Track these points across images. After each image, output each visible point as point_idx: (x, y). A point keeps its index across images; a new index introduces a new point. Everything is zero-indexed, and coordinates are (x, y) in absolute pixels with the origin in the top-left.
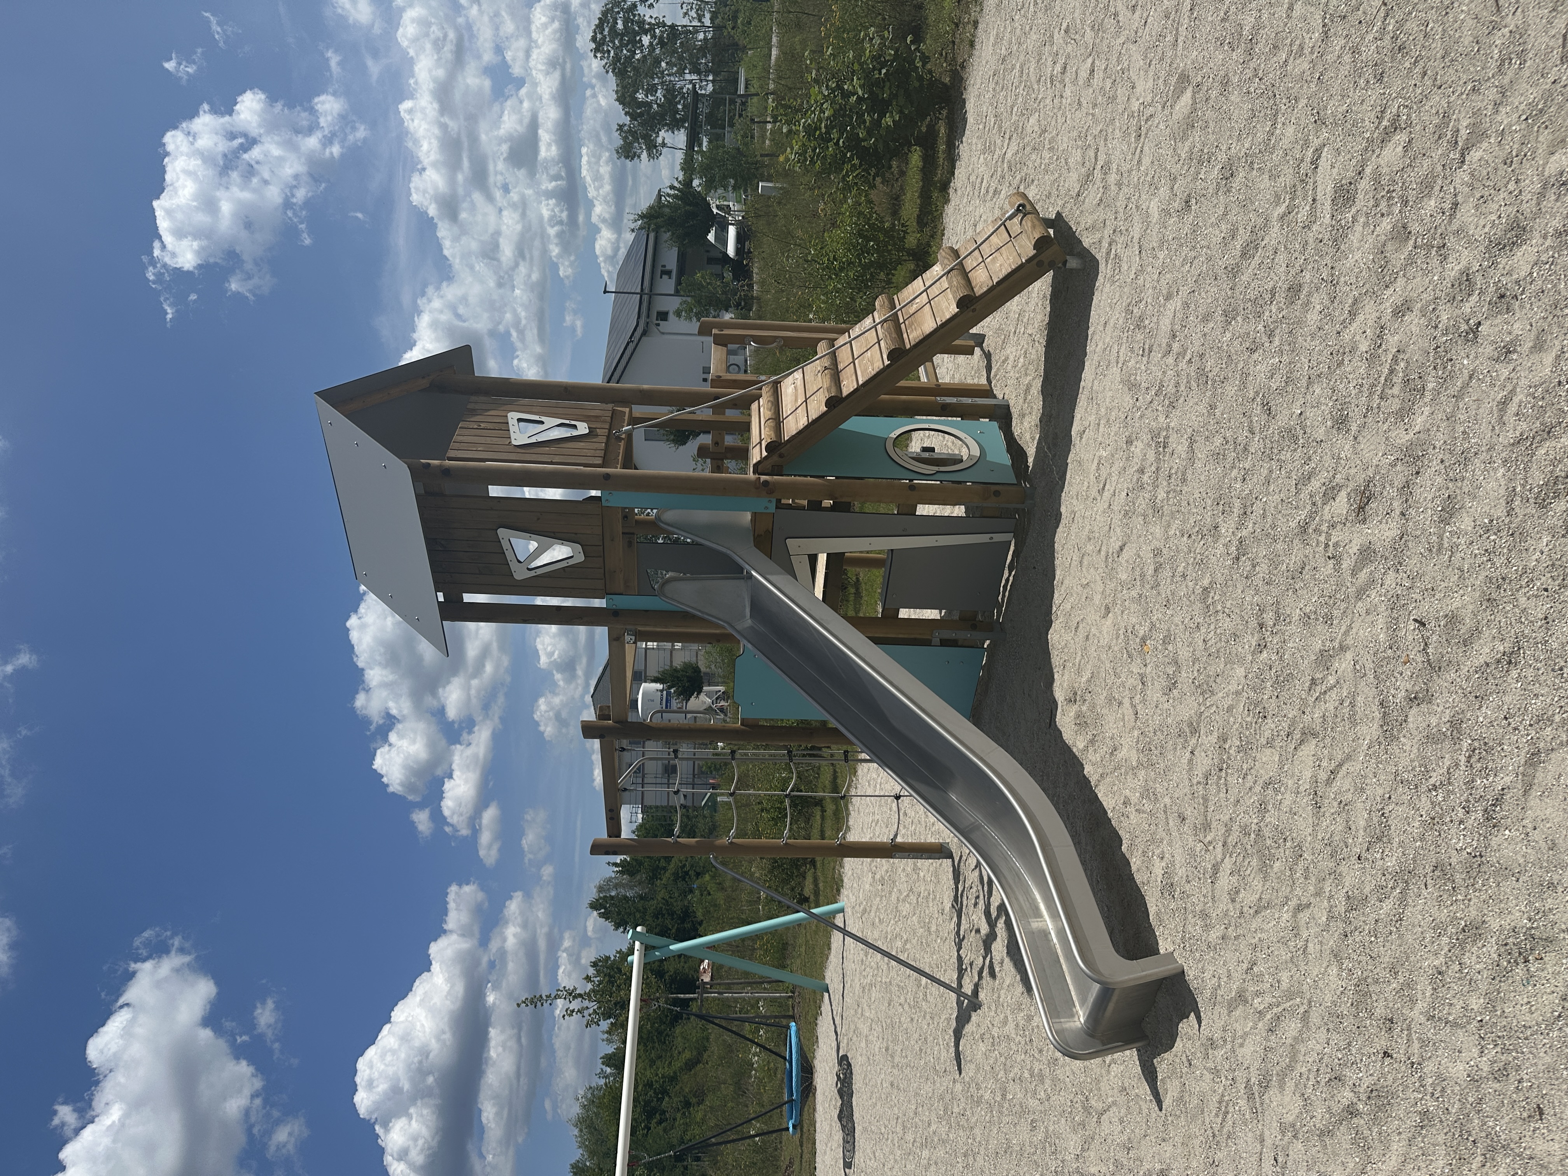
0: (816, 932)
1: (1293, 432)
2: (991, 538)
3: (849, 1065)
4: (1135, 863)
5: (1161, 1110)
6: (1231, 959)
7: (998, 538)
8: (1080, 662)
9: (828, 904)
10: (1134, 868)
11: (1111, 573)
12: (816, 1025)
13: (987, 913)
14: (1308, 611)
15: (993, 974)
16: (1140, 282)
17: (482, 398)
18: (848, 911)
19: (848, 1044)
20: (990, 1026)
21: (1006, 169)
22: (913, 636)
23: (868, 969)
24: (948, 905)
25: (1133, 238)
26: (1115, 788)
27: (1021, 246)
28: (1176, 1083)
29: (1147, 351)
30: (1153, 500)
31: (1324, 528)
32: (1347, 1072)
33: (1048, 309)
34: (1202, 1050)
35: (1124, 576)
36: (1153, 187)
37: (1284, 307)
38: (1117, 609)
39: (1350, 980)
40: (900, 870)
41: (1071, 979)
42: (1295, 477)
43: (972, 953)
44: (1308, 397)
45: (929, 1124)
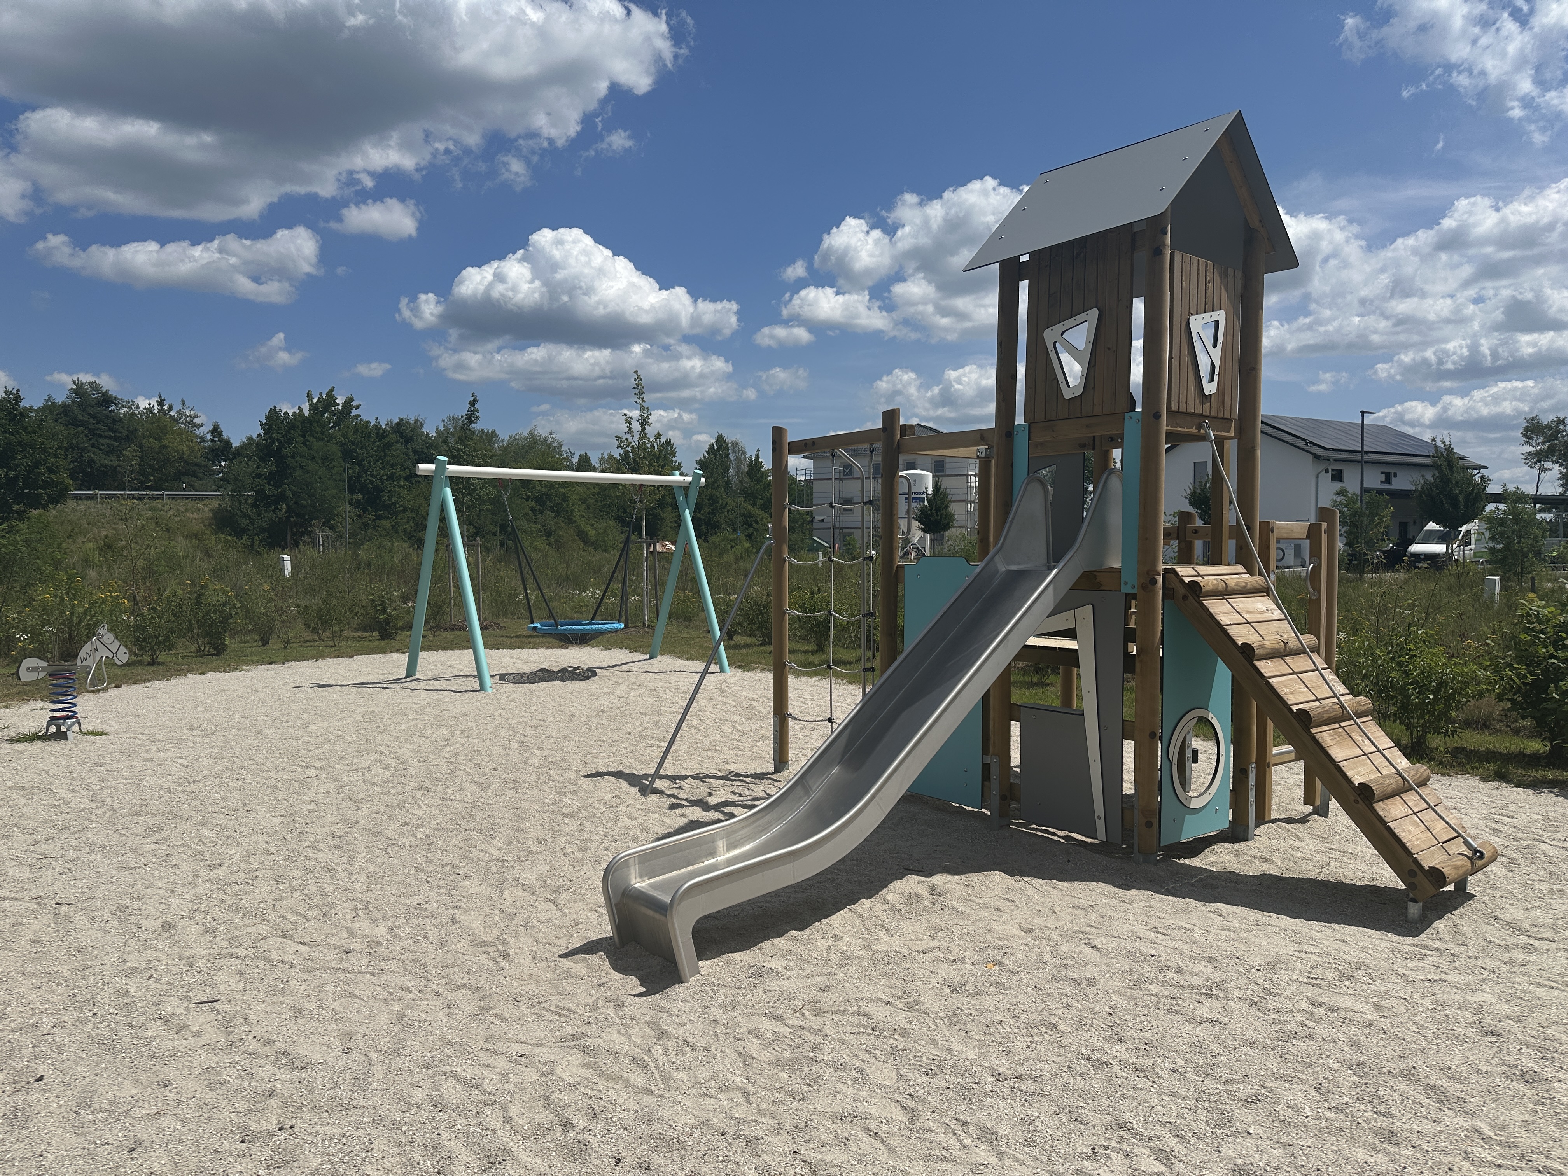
0: (701, 647)
1: (1228, 1124)
2: (1099, 818)
3: (588, 678)
4: (780, 943)
5: (560, 956)
6: (696, 1028)
7: (1100, 825)
8: (973, 901)
9: (727, 657)
10: (775, 941)
11: (1065, 936)
12: (621, 648)
13: (727, 804)
14: (1037, 1124)
15: (673, 807)
16: (1394, 979)
17: (1239, 283)
18: (722, 676)
19: (606, 676)
20: (627, 804)
21: (1526, 843)
22: (992, 735)
23: (671, 694)
24: (732, 767)
25: (1446, 973)
26: (850, 928)
27: (1433, 853)
28: (583, 972)
29: (1314, 981)
30: (1147, 980)
31: (1125, 1146)
32: (601, 1125)
33: (1359, 883)
34: (613, 997)
35: (1065, 948)
36: (1508, 998)
37: (1370, 1125)
38: (1029, 940)
39: (682, 1134)
40: (761, 724)
41: (674, 876)
42: (1179, 1122)
43: (690, 789)
44: (1268, 1142)
45: (540, 749)
